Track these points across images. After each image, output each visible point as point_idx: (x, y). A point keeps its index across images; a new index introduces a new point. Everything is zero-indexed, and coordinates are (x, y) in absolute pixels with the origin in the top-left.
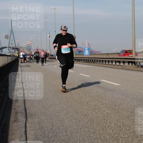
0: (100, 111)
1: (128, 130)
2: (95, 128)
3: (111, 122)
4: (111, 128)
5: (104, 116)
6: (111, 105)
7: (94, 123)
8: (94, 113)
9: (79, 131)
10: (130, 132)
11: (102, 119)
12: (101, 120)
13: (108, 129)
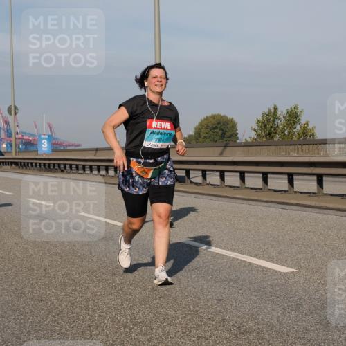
0: (76, 290)
1: (145, 334)
2: (64, 330)
3: (104, 315)
4: (103, 330)
5: (87, 300)
6: (103, 273)
7: (62, 320)
8: (63, 294)
9: (25, 340)
10: (150, 338)
11: (81, 309)
12: (79, 311)
13: (97, 332)
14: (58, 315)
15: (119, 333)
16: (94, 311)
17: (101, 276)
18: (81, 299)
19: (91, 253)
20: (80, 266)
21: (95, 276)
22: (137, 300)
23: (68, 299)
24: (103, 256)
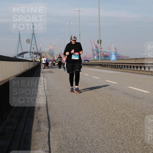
0: (128, 121)
2: (123, 138)
3: (141, 132)
4: (140, 139)
5: (133, 125)
7: (122, 134)
8: (122, 122)
9: (106, 142)
11: (130, 129)
13: (137, 140)
14: (120, 131)
16: (136, 130)
17: (138, 115)
18: (130, 125)
19: (134, 105)
20: (130, 110)
21: (136, 115)
23: (124, 125)
24: (139, 106)
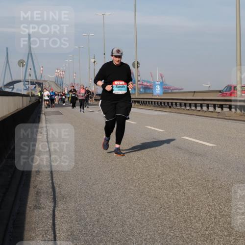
0: (180, 191)
2: (172, 219)
3: (200, 209)
4: (200, 220)
5: (188, 198)
7: (171, 212)
8: (171, 193)
9: (145, 225)
11: (184, 204)
12: (182, 206)
13: (195, 221)
14: (168, 208)
15: (211, 222)
16: (193, 206)
17: (197, 181)
18: (184, 198)
19: (191, 165)
20: (183, 174)
21: (194, 181)
22: (224, 199)
24: (199, 167)
